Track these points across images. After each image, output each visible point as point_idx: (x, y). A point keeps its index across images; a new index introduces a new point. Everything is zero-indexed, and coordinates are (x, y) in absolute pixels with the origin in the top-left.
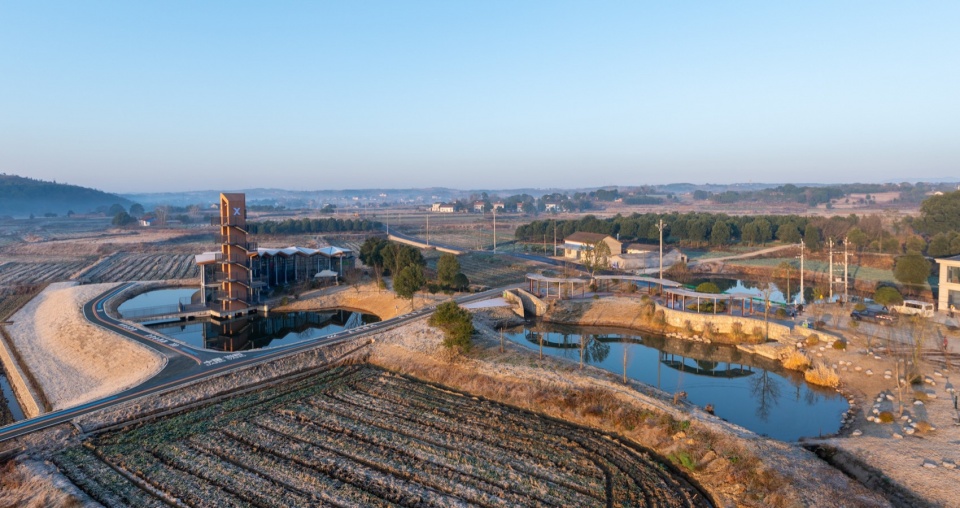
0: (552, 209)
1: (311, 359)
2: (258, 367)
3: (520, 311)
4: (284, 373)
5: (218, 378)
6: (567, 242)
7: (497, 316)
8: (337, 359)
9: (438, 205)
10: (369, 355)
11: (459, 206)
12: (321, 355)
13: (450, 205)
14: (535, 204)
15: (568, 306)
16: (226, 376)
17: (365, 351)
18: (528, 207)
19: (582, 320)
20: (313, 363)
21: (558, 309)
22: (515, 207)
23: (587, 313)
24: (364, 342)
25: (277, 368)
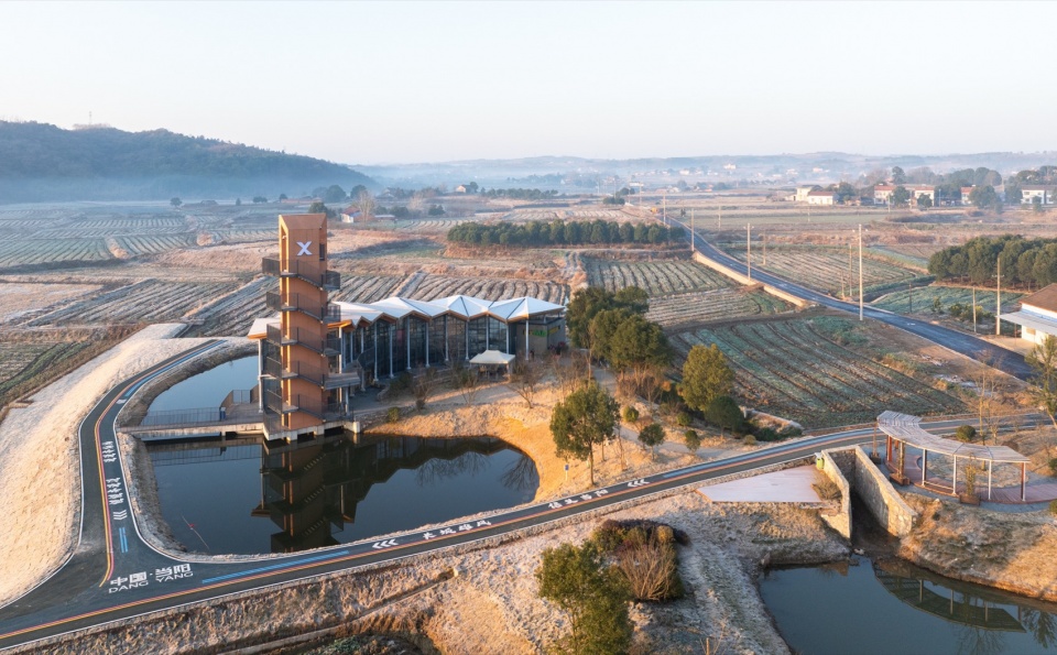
0: (1037, 199)
1: (308, 605)
2: (189, 615)
3: (842, 523)
4: (234, 637)
5: (96, 635)
6: (1025, 306)
7: (776, 532)
8: (364, 611)
9: (806, 191)
10: (431, 613)
11: (844, 193)
12: (333, 596)
13: (829, 190)
14: (1001, 189)
15: (969, 527)
16: (115, 631)
17: (427, 599)
18: (985, 197)
19: (1005, 578)
20: (307, 618)
21: (943, 531)
22: (958, 195)
23: (1024, 557)
24: (436, 573)
25: (228, 620)
